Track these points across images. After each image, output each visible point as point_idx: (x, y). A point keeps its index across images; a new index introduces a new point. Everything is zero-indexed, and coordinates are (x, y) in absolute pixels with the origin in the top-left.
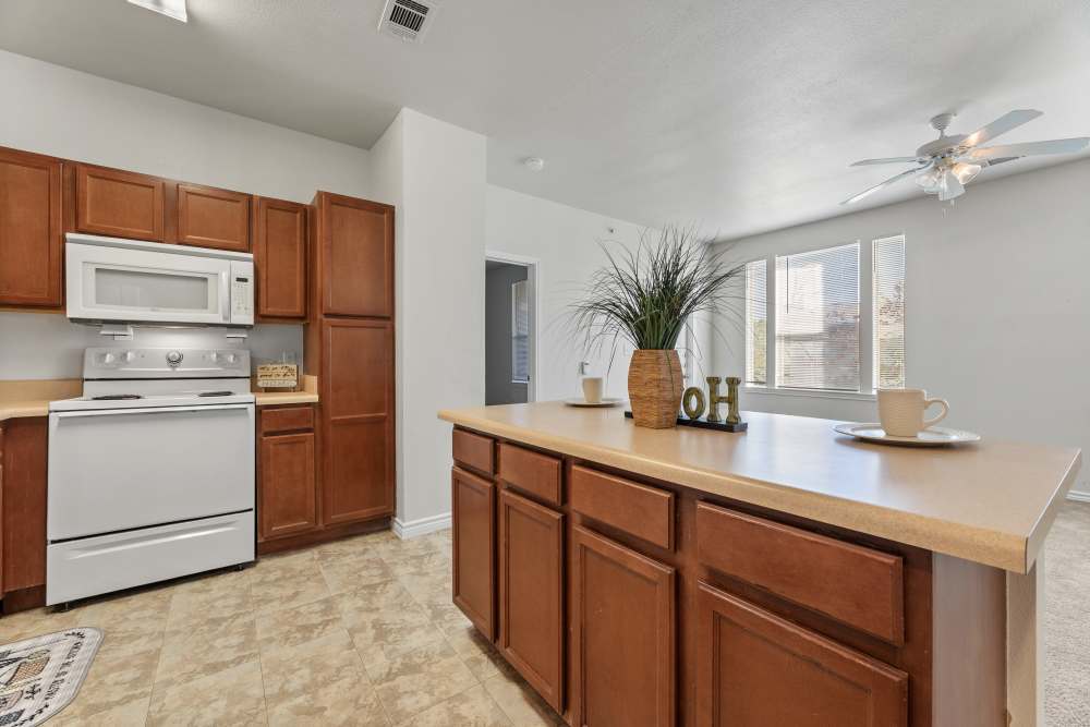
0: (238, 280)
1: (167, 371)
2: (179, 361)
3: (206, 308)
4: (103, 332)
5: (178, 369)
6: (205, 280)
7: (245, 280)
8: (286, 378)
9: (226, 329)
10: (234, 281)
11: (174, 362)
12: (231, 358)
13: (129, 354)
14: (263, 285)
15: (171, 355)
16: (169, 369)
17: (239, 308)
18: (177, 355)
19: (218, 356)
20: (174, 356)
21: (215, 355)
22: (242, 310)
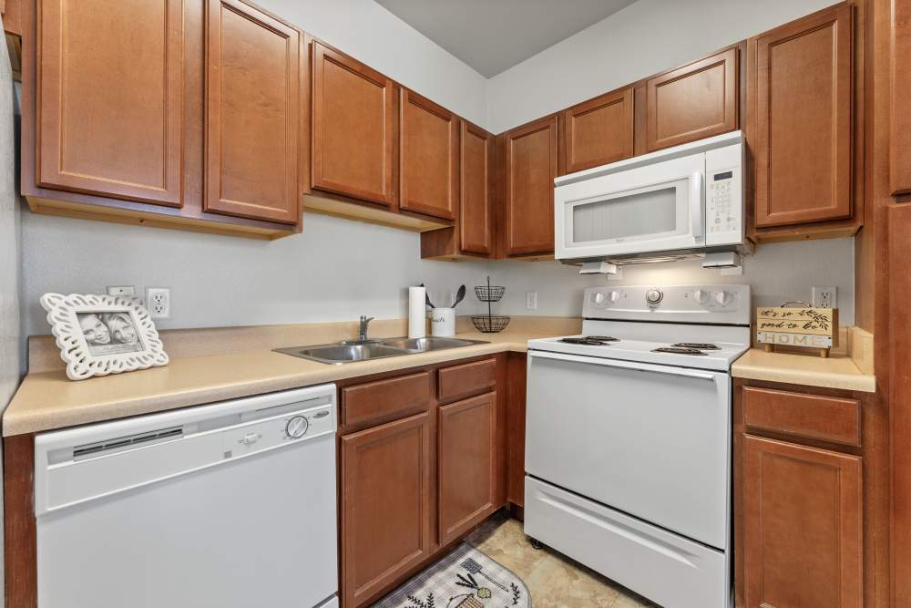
0: (717, 177)
1: (644, 312)
2: (658, 300)
3: (674, 228)
4: (582, 272)
5: (657, 311)
6: (673, 190)
7: (729, 175)
8: (810, 330)
9: (703, 255)
10: (710, 180)
11: (654, 302)
12: (720, 297)
13: (614, 294)
14: (761, 178)
15: (651, 293)
16: (649, 311)
17: (717, 221)
18: (657, 293)
19: (703, 293)
20: (653, 295)
21: (698, 293)
22: (723, 221)
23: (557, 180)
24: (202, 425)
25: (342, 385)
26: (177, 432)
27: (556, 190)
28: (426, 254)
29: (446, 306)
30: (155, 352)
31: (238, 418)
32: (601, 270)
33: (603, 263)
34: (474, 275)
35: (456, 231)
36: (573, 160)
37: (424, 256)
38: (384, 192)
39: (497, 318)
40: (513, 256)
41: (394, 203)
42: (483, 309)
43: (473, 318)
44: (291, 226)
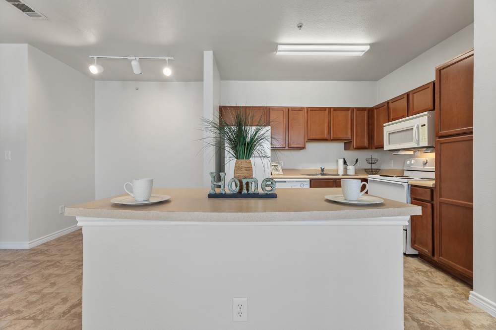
0: (422, 126)
2: (426, 164)
3: (412, 141)
5: (425, 167)
6: (412, 129)
7: (424, 125)
10: (420, 126)
11: (424, 164)
13: (413, 161)
17: (422, 139)
18: (426, 161)
20: (424, 162)
22: (424, 140)
23: (384, 125)
24: (288, 182)
25: (311, 180)
26: (285, 182)
27: (384, 128)
28: (346, 149)
29: (351, 165)
30: (281, 172)
31: (293, 182)
32: (399, 153)
33: (401, 151)
34: (363, 155)
35: (352, 143)
36: (392, 118)
37: (345, 149)
38: (326, 137)
39: (374, 169)
40: (376, 148)
41: (329, 138)
42: (369, 166)
43: (365, 169)
44: (303, 148)
